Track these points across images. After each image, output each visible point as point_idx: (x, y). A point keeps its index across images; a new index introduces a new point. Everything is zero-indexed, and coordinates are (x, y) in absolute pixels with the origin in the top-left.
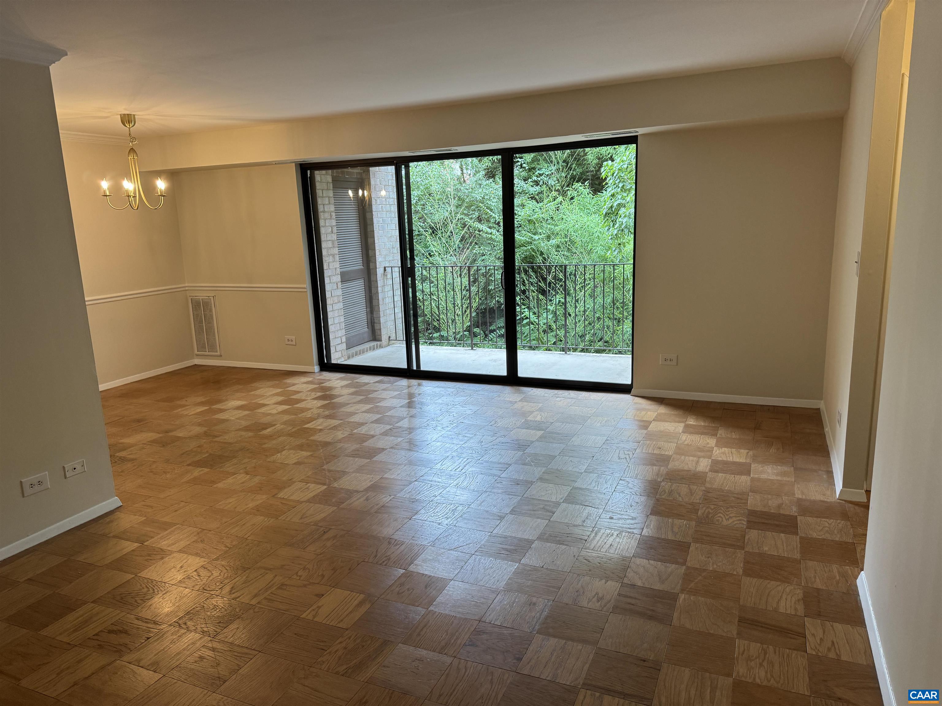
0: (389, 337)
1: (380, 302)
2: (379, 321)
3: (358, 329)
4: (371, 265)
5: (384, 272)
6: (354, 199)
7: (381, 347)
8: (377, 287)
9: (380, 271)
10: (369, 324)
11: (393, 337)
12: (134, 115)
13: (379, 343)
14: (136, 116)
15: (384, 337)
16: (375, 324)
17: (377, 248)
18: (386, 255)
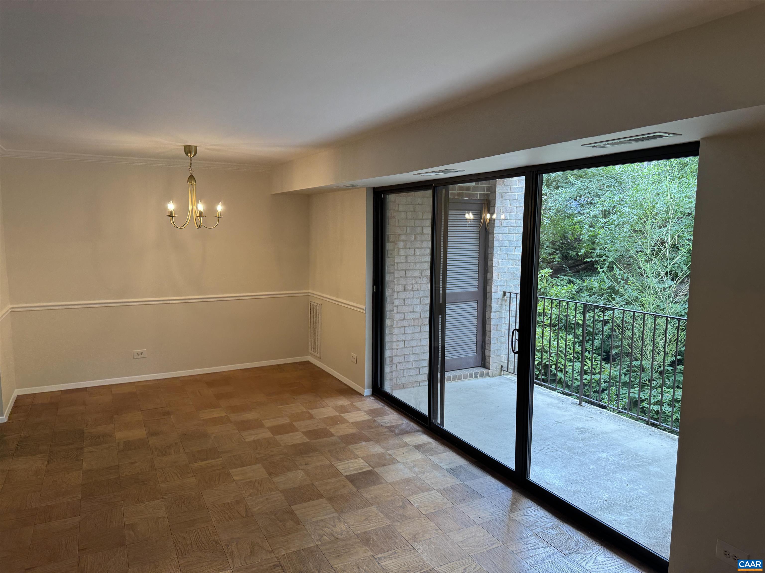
0: (502, 367)
1: (492, 328)
2: (490, 347)
3: (460, 353)
9: (497, 295)
10: (478, 349)
11: (505, 368)
12: (196, 147)
13: (486, 371)
14: (197, 147)
15: (493, 366)
16: (486, 350)
18: (508, 279)
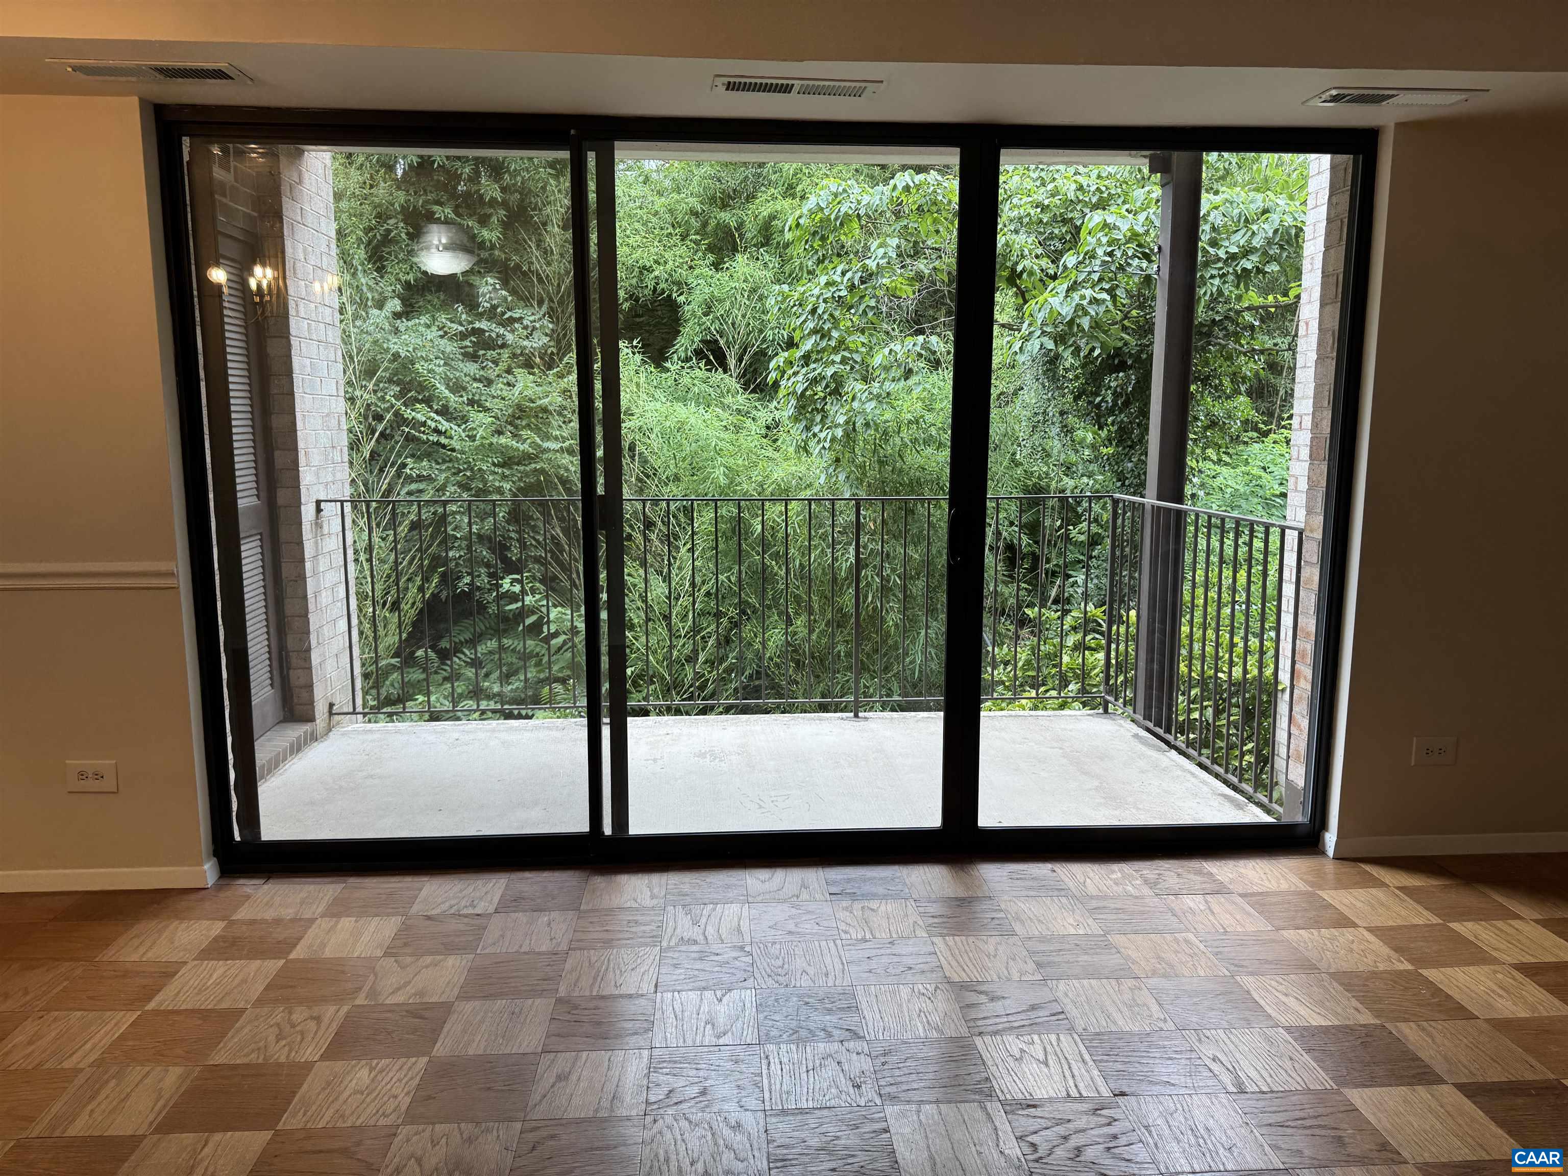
0: (331, 705)
1: (309, 606)
2: (308, 659)
4: (279, 494)
5: (317, 518)
6: (232, 292)
7: (314, 738)
8: (302, 561)
9: (308, 512)
10: (274, 673)
13: (307, 727)
15: (320, 709)
16: (291, 672)
17: (301, 445)
18: (319, 467)
